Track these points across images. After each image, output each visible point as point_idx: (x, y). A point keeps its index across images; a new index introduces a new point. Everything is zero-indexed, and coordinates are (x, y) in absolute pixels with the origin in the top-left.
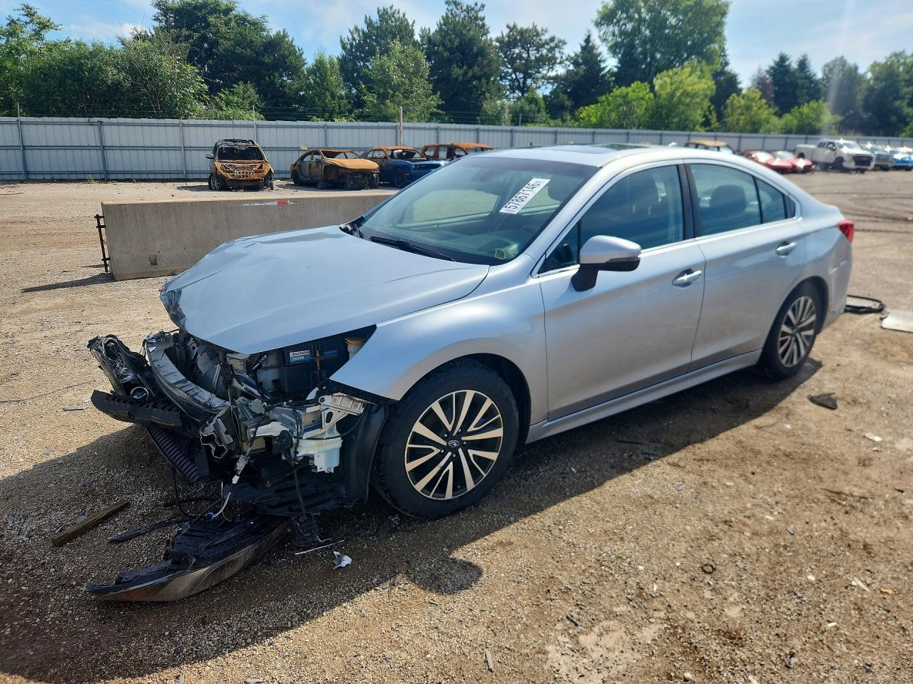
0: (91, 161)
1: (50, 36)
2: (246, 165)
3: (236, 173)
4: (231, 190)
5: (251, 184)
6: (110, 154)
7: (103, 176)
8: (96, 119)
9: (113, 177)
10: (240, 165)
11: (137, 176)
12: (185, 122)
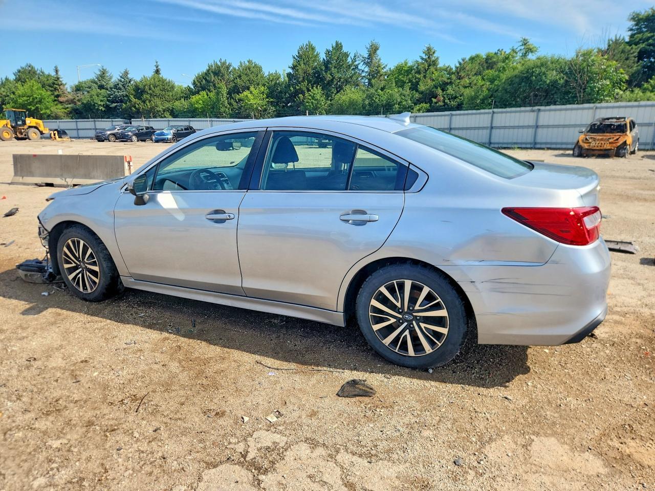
0: (526, 136)
1: (531, 57)
2: (605, 137)
3: (593, 144)
4: (584, 157)
5: (602, 153)
6: (540, 131)
7: (532, 146)
8: (536, 108)
9: (538, 146)
10: (601, 137)
11: (549, 146)
12: (598, 105)
